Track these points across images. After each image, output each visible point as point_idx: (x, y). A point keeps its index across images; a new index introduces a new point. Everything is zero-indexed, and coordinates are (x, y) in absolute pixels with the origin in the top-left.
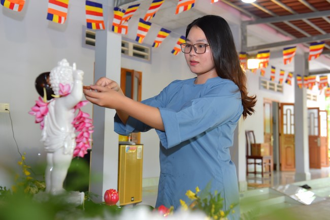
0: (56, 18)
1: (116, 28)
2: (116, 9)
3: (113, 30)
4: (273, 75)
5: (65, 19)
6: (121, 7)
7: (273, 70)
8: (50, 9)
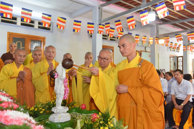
0: (76, 31)
1: (99, 32)
2: (100, 24)
3: (98, 33)
4: (171, 46)
5: (80, 30)
6: (101, 24)
7: (172, 44)
8: (74, 28)
